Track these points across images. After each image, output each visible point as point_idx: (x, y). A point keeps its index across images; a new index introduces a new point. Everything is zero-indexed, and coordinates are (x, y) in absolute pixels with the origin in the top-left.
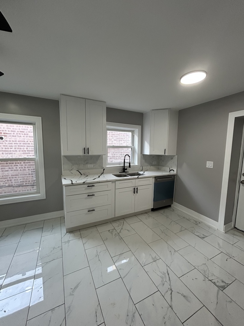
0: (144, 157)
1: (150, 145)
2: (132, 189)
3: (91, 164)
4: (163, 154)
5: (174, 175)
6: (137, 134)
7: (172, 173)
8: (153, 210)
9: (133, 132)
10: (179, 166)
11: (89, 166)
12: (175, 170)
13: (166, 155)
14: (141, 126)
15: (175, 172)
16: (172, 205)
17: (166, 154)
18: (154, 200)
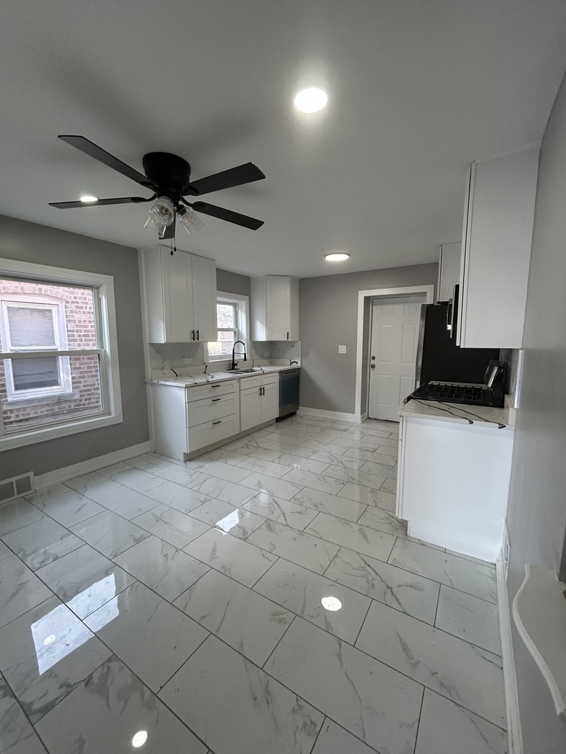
0: (255, 345)
1: (266, 327)
2: (257, 390)
3: (188, 358)
4: (286, 339)
5: (299, 369)
6: (244, 308)
7: (294, 366)
8: (278, 420)
9: (235, 305)
10: (304, 356)
11: (187, 361)
12: (299, 362)
13: (289, 342)
14: (248, 297)
15: (299, 365)
16: (298, 412)
17: (289, 340)
18: (280, 405)
